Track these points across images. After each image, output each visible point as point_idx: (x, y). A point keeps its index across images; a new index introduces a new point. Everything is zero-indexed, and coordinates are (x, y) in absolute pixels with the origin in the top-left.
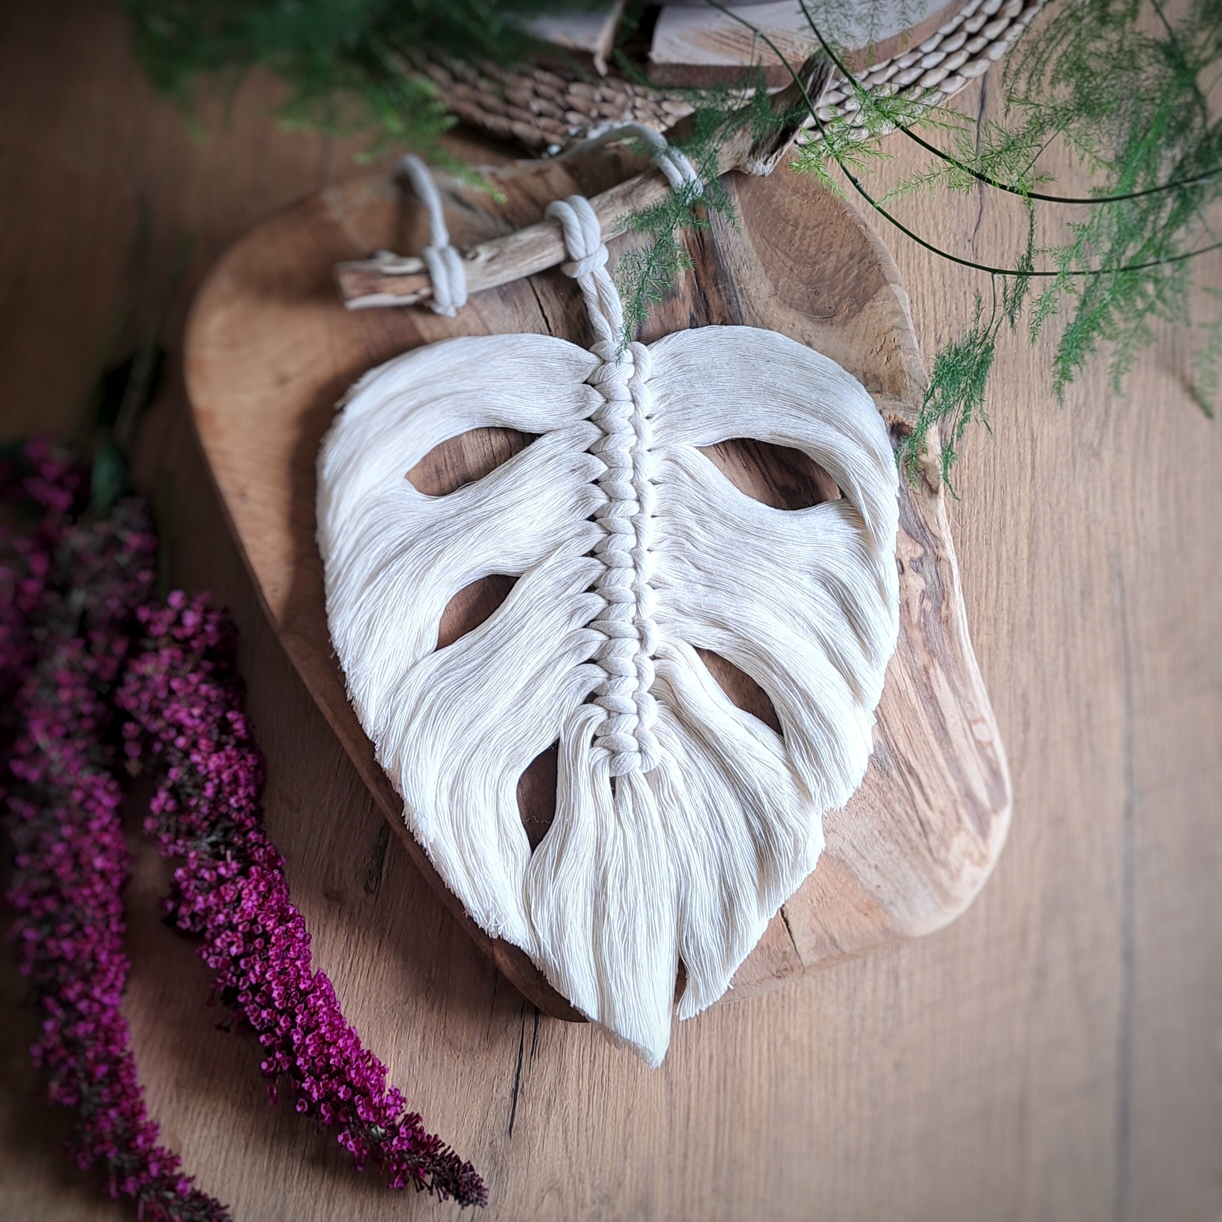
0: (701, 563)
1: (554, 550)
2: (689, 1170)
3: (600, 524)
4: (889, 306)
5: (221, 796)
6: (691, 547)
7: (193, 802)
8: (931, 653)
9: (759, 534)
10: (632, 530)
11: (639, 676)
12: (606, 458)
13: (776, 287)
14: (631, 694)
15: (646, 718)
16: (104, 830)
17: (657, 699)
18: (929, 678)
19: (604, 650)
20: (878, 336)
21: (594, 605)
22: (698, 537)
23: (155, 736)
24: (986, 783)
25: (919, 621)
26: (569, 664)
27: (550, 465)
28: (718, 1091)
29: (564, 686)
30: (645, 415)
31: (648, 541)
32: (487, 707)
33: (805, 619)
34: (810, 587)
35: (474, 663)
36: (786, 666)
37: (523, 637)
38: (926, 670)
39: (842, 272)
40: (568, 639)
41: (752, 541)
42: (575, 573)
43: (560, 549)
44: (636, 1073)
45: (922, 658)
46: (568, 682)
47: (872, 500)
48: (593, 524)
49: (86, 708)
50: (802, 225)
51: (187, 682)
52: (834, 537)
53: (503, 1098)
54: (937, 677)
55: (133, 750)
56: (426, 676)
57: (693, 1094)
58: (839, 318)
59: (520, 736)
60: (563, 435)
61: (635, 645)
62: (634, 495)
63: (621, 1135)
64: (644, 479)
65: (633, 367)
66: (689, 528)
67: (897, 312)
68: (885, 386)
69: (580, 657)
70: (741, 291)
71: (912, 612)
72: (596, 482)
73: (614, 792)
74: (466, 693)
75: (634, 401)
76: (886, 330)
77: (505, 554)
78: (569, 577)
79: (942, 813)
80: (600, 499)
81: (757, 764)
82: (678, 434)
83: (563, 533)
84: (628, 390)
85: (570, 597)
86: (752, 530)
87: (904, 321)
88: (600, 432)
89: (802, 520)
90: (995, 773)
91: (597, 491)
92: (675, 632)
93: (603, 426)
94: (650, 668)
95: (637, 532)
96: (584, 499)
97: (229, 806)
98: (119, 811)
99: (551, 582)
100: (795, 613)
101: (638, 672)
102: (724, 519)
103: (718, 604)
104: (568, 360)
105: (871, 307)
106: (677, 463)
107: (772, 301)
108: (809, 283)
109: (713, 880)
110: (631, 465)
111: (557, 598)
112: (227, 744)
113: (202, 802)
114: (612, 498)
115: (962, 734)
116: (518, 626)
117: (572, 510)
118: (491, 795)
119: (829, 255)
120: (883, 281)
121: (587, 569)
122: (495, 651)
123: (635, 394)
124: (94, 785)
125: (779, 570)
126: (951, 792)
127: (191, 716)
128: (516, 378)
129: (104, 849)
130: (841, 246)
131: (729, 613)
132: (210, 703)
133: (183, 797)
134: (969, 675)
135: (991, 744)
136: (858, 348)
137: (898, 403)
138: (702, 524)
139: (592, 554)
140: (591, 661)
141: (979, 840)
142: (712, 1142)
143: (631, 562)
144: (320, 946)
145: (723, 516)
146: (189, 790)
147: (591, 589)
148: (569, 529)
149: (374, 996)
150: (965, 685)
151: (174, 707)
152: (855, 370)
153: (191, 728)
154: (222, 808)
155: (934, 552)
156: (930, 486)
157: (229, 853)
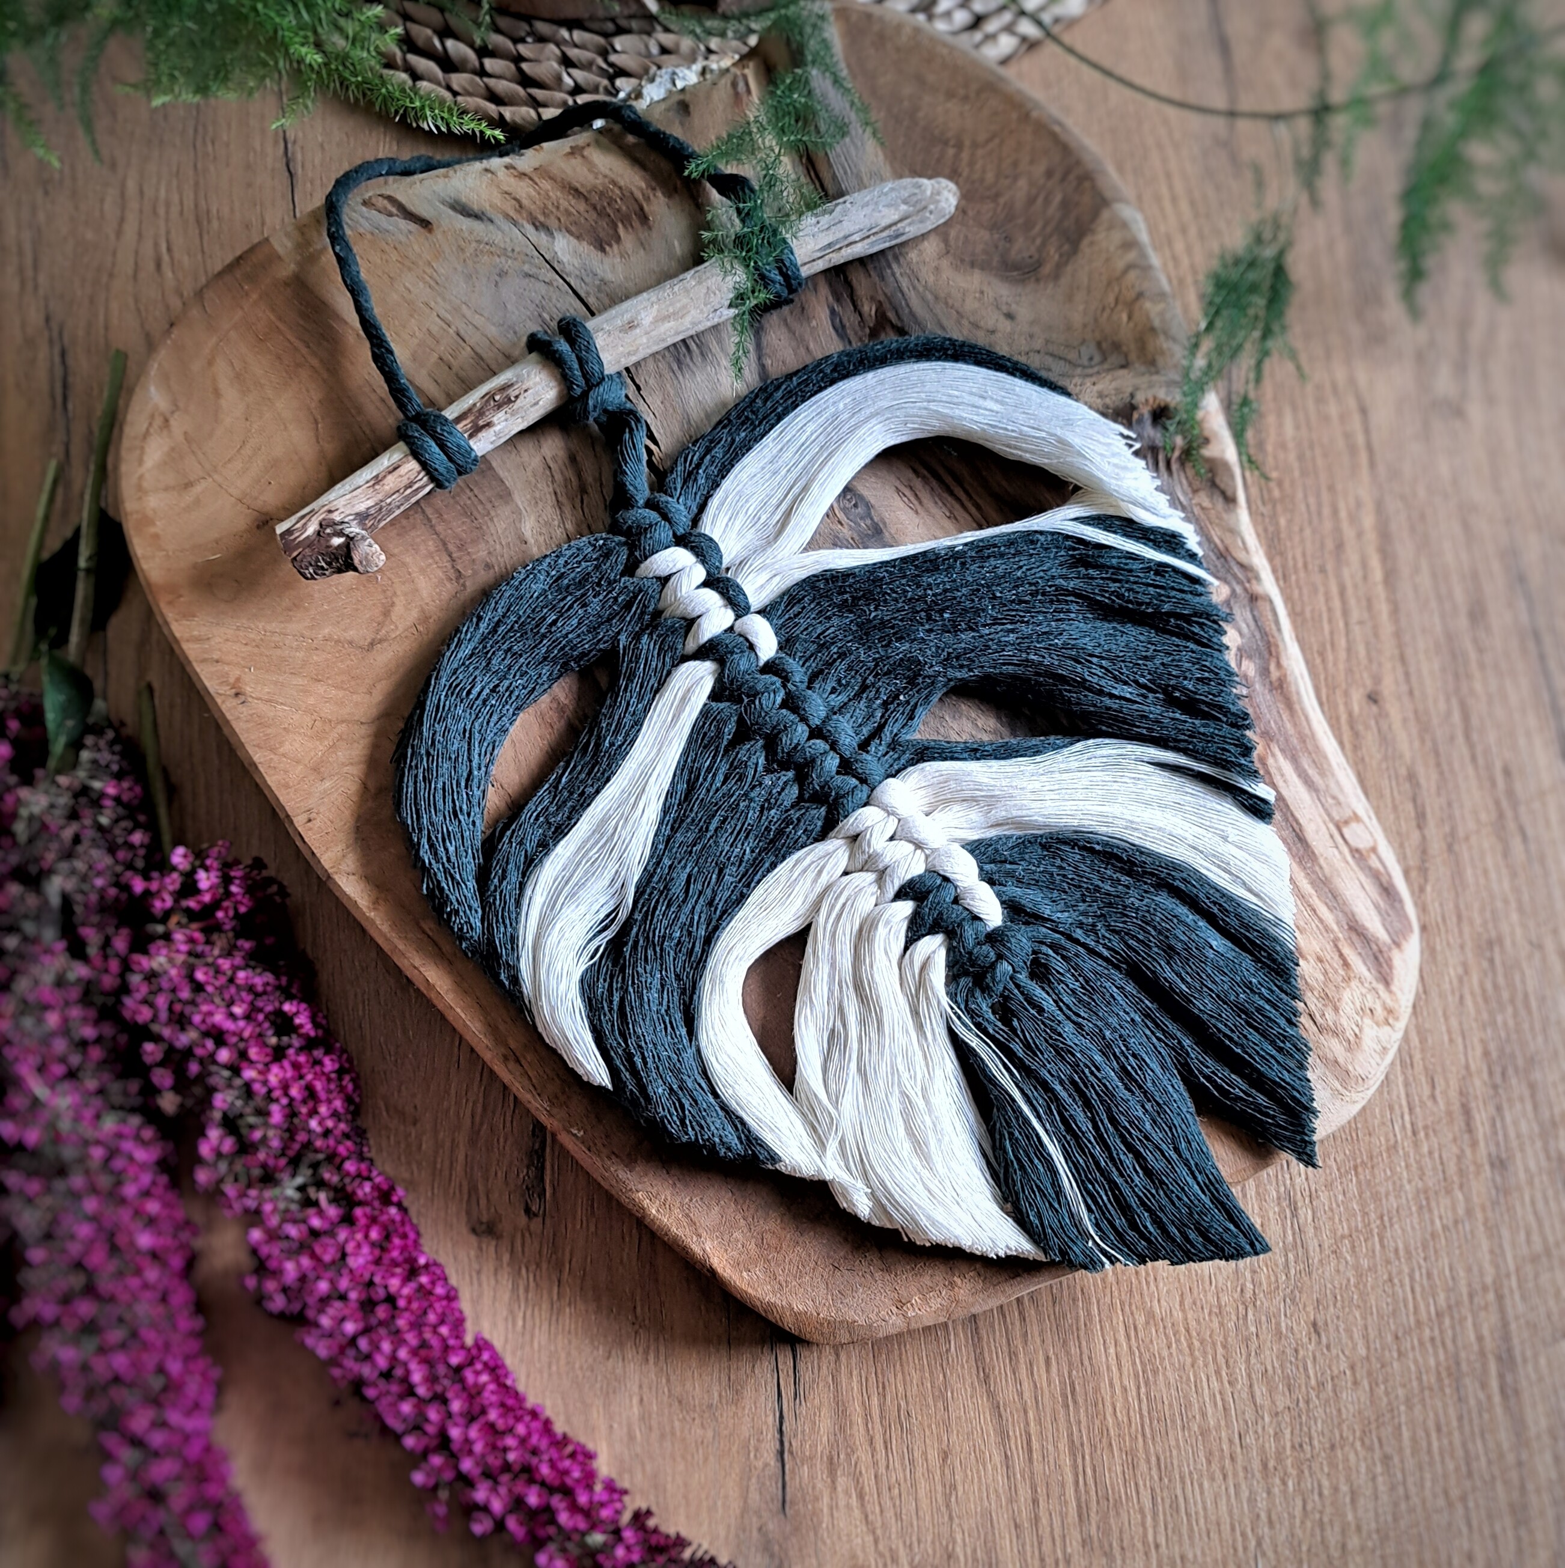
2: (1044, 1521)
4: (1117, 237)
5: (296, 1121)
7: (258, 1135)
13: (945, 240)
16: (147, 1194)
18: (1268, 773)
20: (1109, 283)
23: (188, 1053)
24: (1377, 907)
28: (1066, 1406)
39: (1040, 200)
44: (945, 1401)
49: (89, 1032)
50: (967, 143)
51: (218, 971)
53: (766, 1465)
54: (1279, 769)
55: (162, 1077)
57: (1031, 1415)
58: (1047, 269)
63: (939, 1488)
67: (1130, 244)
68: (1133, 356)
76: (1118, 273)
79: (1320, 960)
87: (1143, 255)
90: (1387, 891)
97: (310, 1131)
98: (163, 1165)
105: (1092, 243)
107: (945, 263)
108: (993, 227)
112: (290, 1046)
113: (271, 1133)
115: (1330, 843)
119: (1016, 178)
120: (1101, 202)
124: (119, 1135)
126: (1327, 929)
127: (232, 1016)
129: (152, 1222)
130: (1031, 163)
132: (257, 995)
133: (244, 1131)
134: (1326, 757)
135: (1374, 850)
136: (1081, 308)
137: (1155, 378)
141: (1381, 987)
142: (1069, 1478)
144: (476, 1301)
146: (252, 1120)
149: (563, 1355)
150: (1322, 773)
151: (205, 1008)
152: (1083, 341)
153: (234, 1034)
154: (301, 1137)
155: (1246, 590)
156: (1223, 493)
157: (323, 1197)
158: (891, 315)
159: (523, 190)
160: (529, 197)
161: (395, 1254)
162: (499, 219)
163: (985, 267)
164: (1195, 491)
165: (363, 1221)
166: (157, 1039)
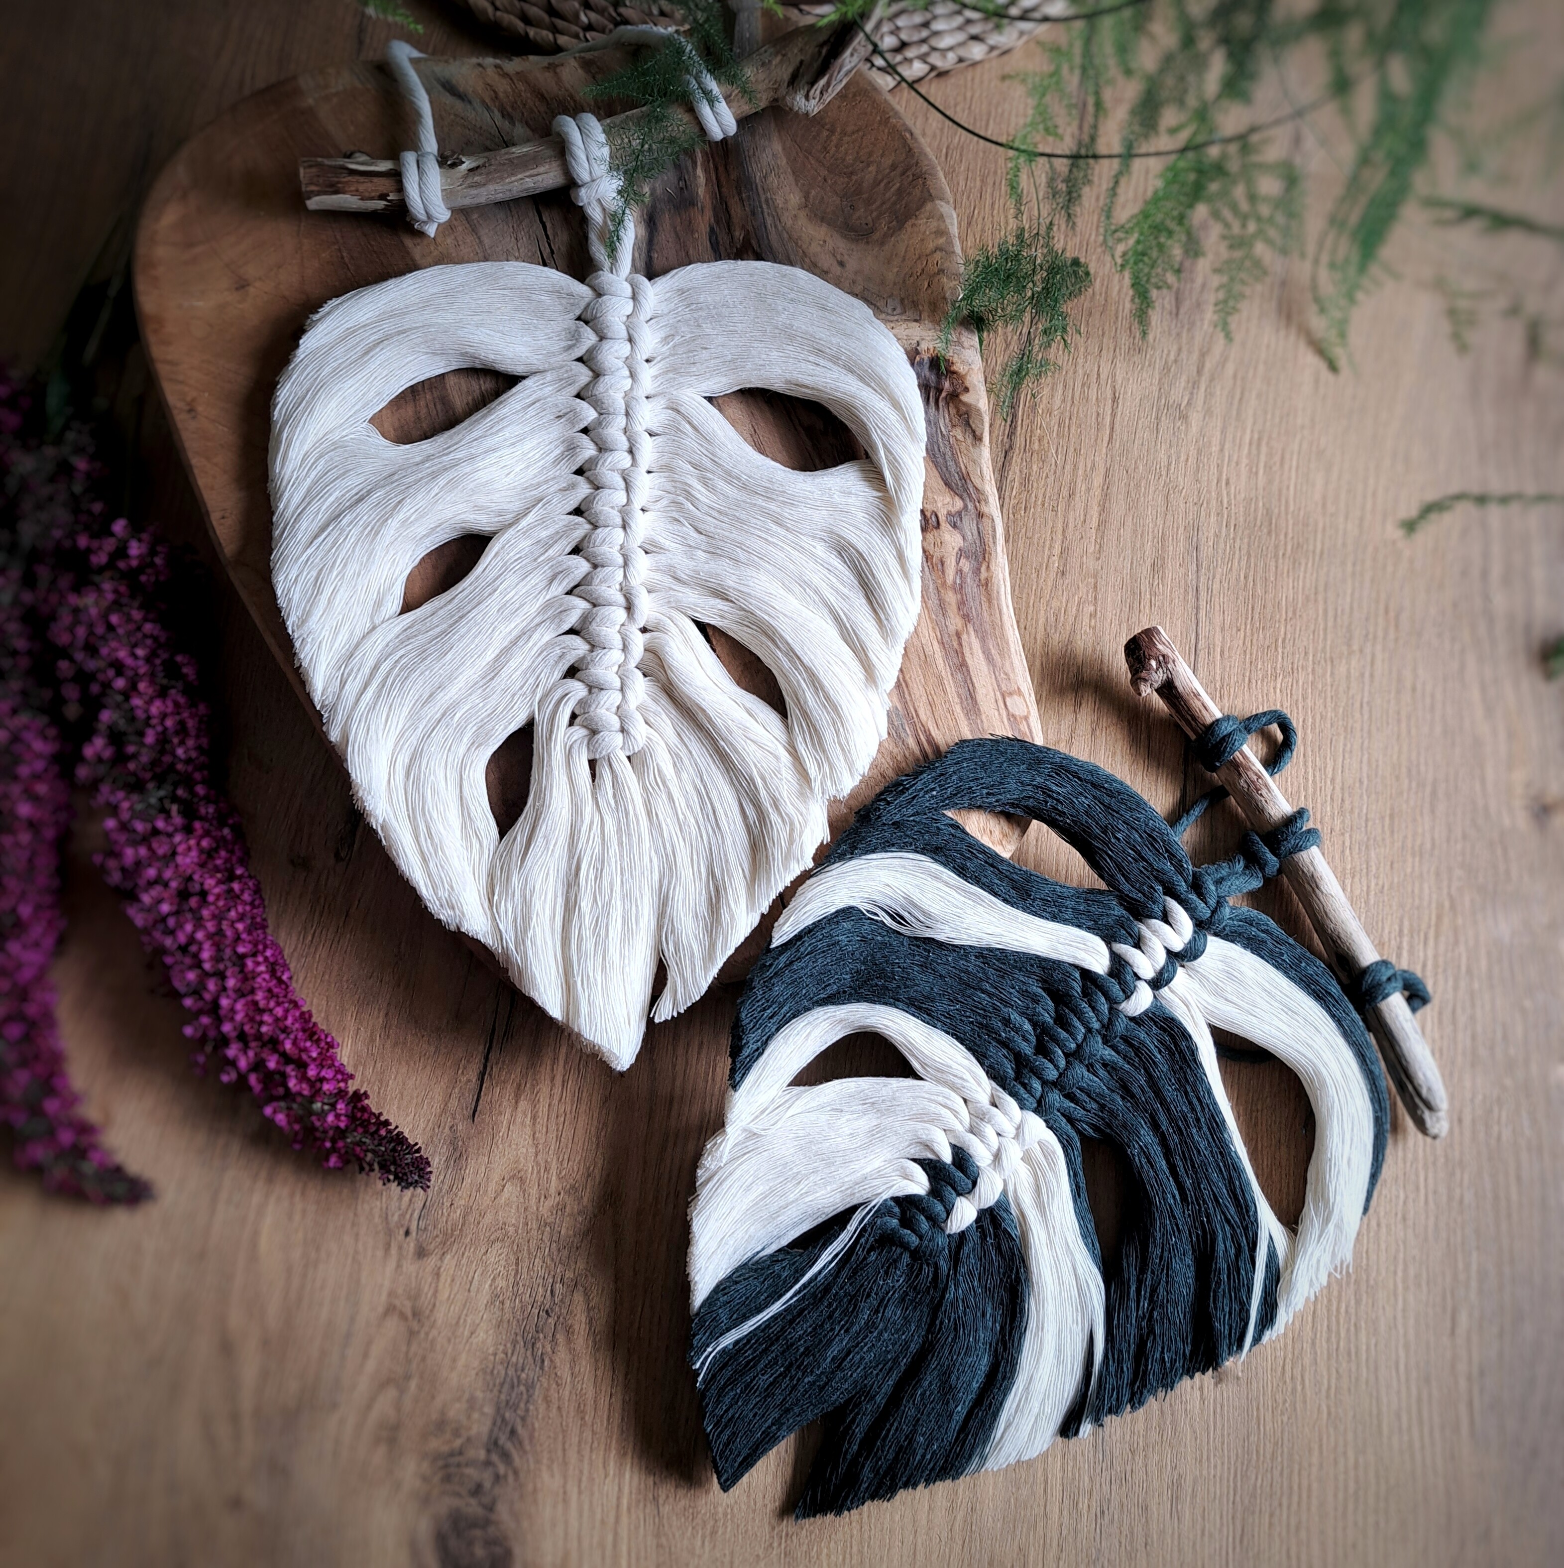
0: (701, 526)
1: (534, 506)
3: (588, 479)
4: (933, 224)
5: (166, 746)
6: (691, 507)
7: (132, 749)
8: (966, 618)
9: (769, 494)
10: (622, 484)
11: (625, 648)
12: (596, 404)
13: (806, 197)
14: (615, 668)
15: (630, 695)
16: (37, 777)
17: (645, 675)
18: (960, 644)
19: (586, 619)
20: (919, 258)
21: (577, 568)
22: (699, 496)
23: (93, 677)
25: (955, 583)
26: (544, 635)
27: (532, 411)
29: (540, 659)
30: (645, 358)
31: (640, 498)
32: (451, 678)
33: (817, 592)
34: (824, 556)
35: (438, 630)
36: (790, 641)
37: (493, 603)
38: (958, 635)
39: (882, 185)
40: (548, 605)
41: (760, 502)
42: (557, 533)
43: (540, 505)
45: (955, 622)
46: (545, 653)
47: (895, 458)
48: (579, 478)
49: (21, 644)
50: (839, 131)
51: (129, 619)
52: (852, 500)
53: (469, 1080)
54: (970, 644)
55: (71, 692)
56: (384, 643)
58: (877, 236)
59: (489, 712)
60: (549, 377)
61: (621, 615)
62: (626, 445)
64: (639, 428)
65: (631, 302)
66: (690, 486)
67: (941, 232)
68: (925, 314)
69: (559, 626)
70: (767, 201)
71: (947, 572)
72: (585, 431)
73: (593, 776)
74: (427, 662)
75: (630, 340)
76: (928, 251)
77: (478, 508)
78: (551, 537)
80: (588, 450)
81: (754, 746)
82: (681, 380)
83: (545, 487)
84: (624, 327)
85: (550, 559)
86: (759, 490)
87: (950, 243)
88: (590, 373)
89: (817, 480)
91: (585, 440)
92: (669, 602)
93: (594, 367)
94: (638, 642)
95: (628, 488)
96: (571, 448)
97: (176, 757)
98: (55, 758)
99: (529, 542)
100: (805, 584)
101: (624, 645)
102: (730, 477)
103: (719, 571)
104: (557, 292)
105: (913, 225)
106: (678, 412)
107: (802, 214)
108: (844, 196)
109: (700, 872)
110: (623, 411)
111: (535, 560)
112: (174, 688)
113: (143, 751)
114: (603, 448)
115: (994, 706)
116: (489, 590)
117: (557, 461)
118: (453, 776)
119: (868, 166)
120: (928, 197)
121: (569, 529)
122: (461, 617)
123: (631, 331)
124: (26, 728)
125: (790, 536)
127: (134, 656)
128: (498, 312)
129: (35, 798)
130: (882, 156)
131: (730, 582)
132: (157, 644)
133: (123, 745)
134: (1008, 643)
135: (1026, 718)
136: (896, 270)
137: (938, 334)
138: (705, 481)
139: (578, 511)
140: (572, 631)
143: (618, 521)
145: (729, 473)
146: (130, 737)
147: (576, 551)
148: (551, 483)
150: (1001, 654)
151: (114, 644)
152: (892, 295)
153: (132, 669)
154: (167, 759)
155: (976, 507)
156: (974, 432)
157: (174, 808)
158: (754, 242)
159: (503, 86)
160: (505, 92)
161: (219, 862)
162: (477, 103)
163: (831, 223)
164: (953, 426)
165: (200, 832)
166: (72, 660)
